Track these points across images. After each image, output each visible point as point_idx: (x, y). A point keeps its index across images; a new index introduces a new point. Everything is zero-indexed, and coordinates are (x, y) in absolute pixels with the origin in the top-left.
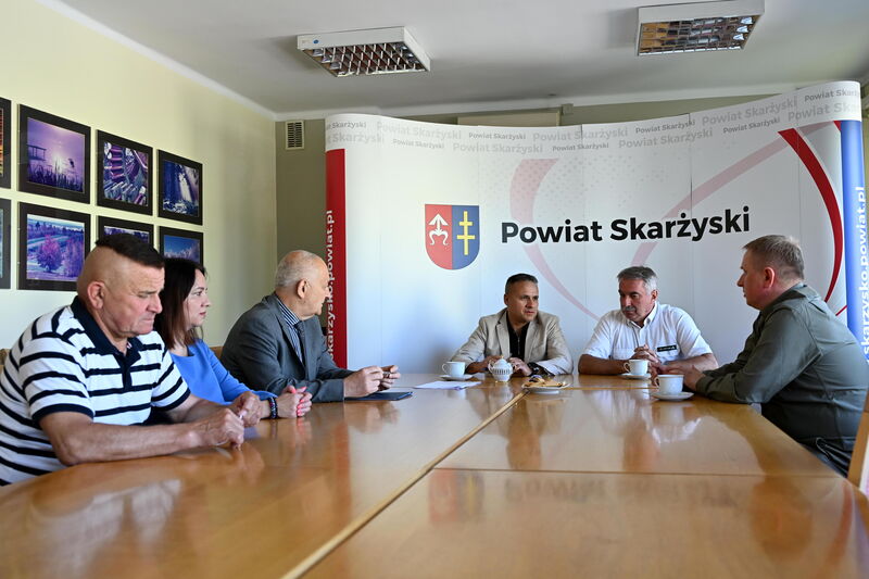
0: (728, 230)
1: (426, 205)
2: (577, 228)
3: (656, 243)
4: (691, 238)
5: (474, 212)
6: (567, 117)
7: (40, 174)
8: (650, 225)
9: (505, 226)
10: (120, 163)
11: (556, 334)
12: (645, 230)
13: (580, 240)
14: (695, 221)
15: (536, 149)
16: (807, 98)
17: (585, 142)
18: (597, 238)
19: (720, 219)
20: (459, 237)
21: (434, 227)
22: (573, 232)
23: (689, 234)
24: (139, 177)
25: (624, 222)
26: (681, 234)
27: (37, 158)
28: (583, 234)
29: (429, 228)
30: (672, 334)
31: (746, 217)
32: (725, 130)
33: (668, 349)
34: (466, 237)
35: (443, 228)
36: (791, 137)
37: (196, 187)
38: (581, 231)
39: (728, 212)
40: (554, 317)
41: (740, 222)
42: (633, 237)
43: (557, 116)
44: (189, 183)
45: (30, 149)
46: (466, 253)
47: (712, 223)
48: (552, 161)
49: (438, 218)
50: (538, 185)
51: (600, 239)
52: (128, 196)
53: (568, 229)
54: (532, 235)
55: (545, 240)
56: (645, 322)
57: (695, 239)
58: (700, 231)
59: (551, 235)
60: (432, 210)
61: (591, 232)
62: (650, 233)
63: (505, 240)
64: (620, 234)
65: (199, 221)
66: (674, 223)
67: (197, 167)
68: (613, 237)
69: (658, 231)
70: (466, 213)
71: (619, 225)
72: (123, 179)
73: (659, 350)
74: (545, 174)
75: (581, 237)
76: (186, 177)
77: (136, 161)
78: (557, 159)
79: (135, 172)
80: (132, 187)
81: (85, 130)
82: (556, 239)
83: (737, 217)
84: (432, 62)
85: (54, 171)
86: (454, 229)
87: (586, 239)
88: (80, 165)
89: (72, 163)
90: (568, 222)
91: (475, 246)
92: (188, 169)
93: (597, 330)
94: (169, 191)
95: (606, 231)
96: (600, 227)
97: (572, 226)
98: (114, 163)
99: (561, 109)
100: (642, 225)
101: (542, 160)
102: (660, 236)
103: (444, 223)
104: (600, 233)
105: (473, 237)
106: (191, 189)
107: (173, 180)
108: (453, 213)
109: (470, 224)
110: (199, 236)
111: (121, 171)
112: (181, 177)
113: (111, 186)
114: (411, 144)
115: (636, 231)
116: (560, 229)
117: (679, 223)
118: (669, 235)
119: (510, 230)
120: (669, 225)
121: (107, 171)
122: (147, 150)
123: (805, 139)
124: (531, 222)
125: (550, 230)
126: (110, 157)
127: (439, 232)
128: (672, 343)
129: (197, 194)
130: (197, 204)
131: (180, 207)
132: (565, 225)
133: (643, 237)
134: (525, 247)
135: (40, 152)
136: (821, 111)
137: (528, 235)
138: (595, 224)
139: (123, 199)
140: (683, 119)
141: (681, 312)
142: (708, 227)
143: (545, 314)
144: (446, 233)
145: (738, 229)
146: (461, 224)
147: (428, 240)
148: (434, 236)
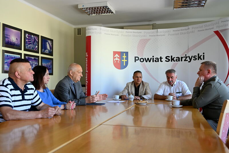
0: (198, 59)
1: (114, 52)
2: (156, 58)
3: (178, 63)
4: (188, 61)
5: (127, 53)
6: (154, 27)
7: (8, 42)
8: (176, 58)
9: (135, 57)
10: (30, 39)
11: (148, 88)
12: (175, 59)
13: (156, 62)
14: (189, 57)
15: (145, 36)
16: (222, 22)
17: (159, 34)
19: (196, 56)
20: (123, 60)
21: (116, 58)
22: (155, 59)
23: (187, 60)
24: (36, 43)
25: (169, 57)
26: (185, 60)
27: (7, 38)
28: (157, 60)
29: (114, 58)
30: (181, 89)
31: (204, 56)
32: (198, 31)
33: (179, 93)
34: (124, 61)
35: (118, 58)
36: (217, 33)
37: (51, 46)
39: (198, 54)
40: (148, 83)
41: (202, 57)
42: (172, 61)
43: (152, 26)
44: (49, 45)
45: (5, 35)
46: (124, 65)
47: (194, 57)
48: (149, 39)
49: (117, 55)
50: (145, 46)
51: (162, 61)
52: (33, 48)
53: (153, 59)
54: (143, 60)
55: (146, 61)
56: (173, 85)
57: (189, 62)
58: (191, 60)
59: (148, 60)
60: (115, 53)
61: (159, 59)
62: (176, 60)
63: (135, 62)
64: (168, 60)
65: (52, 55)
66: (183, 57)
67: (52, 40)
68: (166, 61)
69: (178, 59)
70: (124, 54)
71: (168, 58)
72: (31, 44)
73: (177, 93)
74: (147, 43)
75: (157, 61)
76: (48, 43)
77: (35, 39)
78: (150, 39)
79: (34, 42)
80: (33, 46)
81: (21, 30)
82: (150, 61)
83: (201, 56)
84: (116, 11)
85: (12, 41)
86: (121, 58)
87: (158, 61)
88: (19, 40)
89: (17, 39)
90: (153, 56)
91: (127, 63)
92: (49, 41)
93: (159, 87)
94: (44, 47)
95: (164, 59)
96: (162, 58)
97: (154, 58)
98: (28, 39)
99: (153, 25)
100: (174, 58)
101: (146, 39)
102: (179, 61)
103: (118, 57)
104: (162, 60)
105: (126, 61)
106: (50, 47)
107: (45, 44)
108: (121, 54)
109: (126, 57)
110: (52, 59)
111: (30, 41)
112: (47, 43)
113: (28, 45)
114: (109, 34)
115: (172, 59)
116: (151, 58)
117: (185, 57)
118: (182, 61)
119: (137, 59)
120: (182, 58)
121: (27, 41)
122: (38, 36)
123: (221, 33)
124: (143, 56)
125: (148, 59)
126: (27, 37)
127: (117, 59)
128: (181, 91)
129: (52, 48)
130: (52, 51)
131: (47, 51)
132: (152, 57)
133: (174, 61)
134: (141, 63)
135: (8, 36)
136: (226, 25)
137: (142, 60)
138: (161, 57)
139: (31, 49)
140: (187, 28)
141: (183, 82)
142: (193, 58)
143: (145, 82)
144: (119, 59)
145: (201, 59)
146: (123, 57)
147: (114, 61)
148: (116, 60)
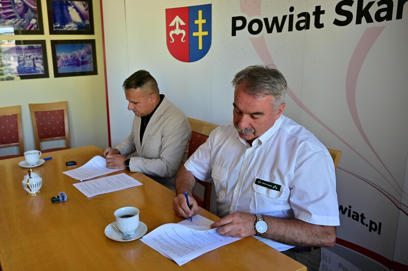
2: (299, 16)
3: (384, 27)
5: (207, 10)
9: (234, 20)
10: (10, 8)
12: (372, 11)
13: (301, 29)
18: (319, 25)
20: (195, 34)
21: (174, 28)
22: (296, 20)
24: (29, 14)
25: (351, 4)
28: (304, 22)
29: (169, 29)
33: (269, 186)
34: (200, 34)
35: (181, 27)
37: (86, 12)
38: (303, 18)
42: (359, 22)
44: (78, 10)
46: (200, 47)
49: (177, 20)
51: (321, 26)
52: (21, 26)
53: (291, 17)
55: (270, 30)
59: (275, 25)
60: (171, 13)
61: (312, 18)
62: (378, 14)
63: (234, 34)
64: (343, 18)
67: (87, 0)
68: (337, 22)
70: (200, 12)
71: (344, 7)
72: (14, 17)
75: (302, 25)
76: (75, 8)
77: (25, 5)
79: (25, 11)
80: (23, 21)
82: (280, 30)
86: (190, 27)
87: (307, 27)
90: (292, 9)
92: (76, 2)
94: (59, 18)
95: (329, 17)
96: (323, 12)
97: (295, 13)
98: (4, 9)
100: (370, 4)
102: (389, 17)
103: (183, 23)
104: (322, 19)
105: (206, 33)
106: (81, 15)
107: (62, 11)
109: (204, 21)
111: (11, 13)
112: (70, 8)
113: (4, 22)
115: (363, 13)
116: (285, 17)
118: (400, 16)
119: (239, 23)
120: (402, 1)
124: (259, 14)
125: (275, 20)
127: (177, 31)
129: (88, 17)
130: (87, 22)
132: (288, 13)
133: (369, 20)
134: (251, 39)
137: (255, 27)
138: (318, 8)
144: (183, 32)
146: (196, 22)
147: (168, 38)
148: (174, 35)
